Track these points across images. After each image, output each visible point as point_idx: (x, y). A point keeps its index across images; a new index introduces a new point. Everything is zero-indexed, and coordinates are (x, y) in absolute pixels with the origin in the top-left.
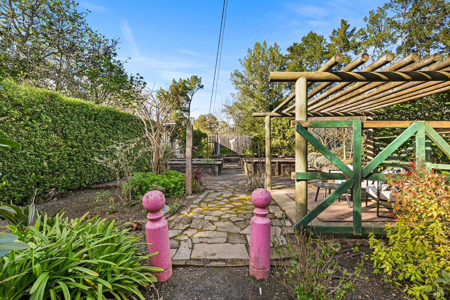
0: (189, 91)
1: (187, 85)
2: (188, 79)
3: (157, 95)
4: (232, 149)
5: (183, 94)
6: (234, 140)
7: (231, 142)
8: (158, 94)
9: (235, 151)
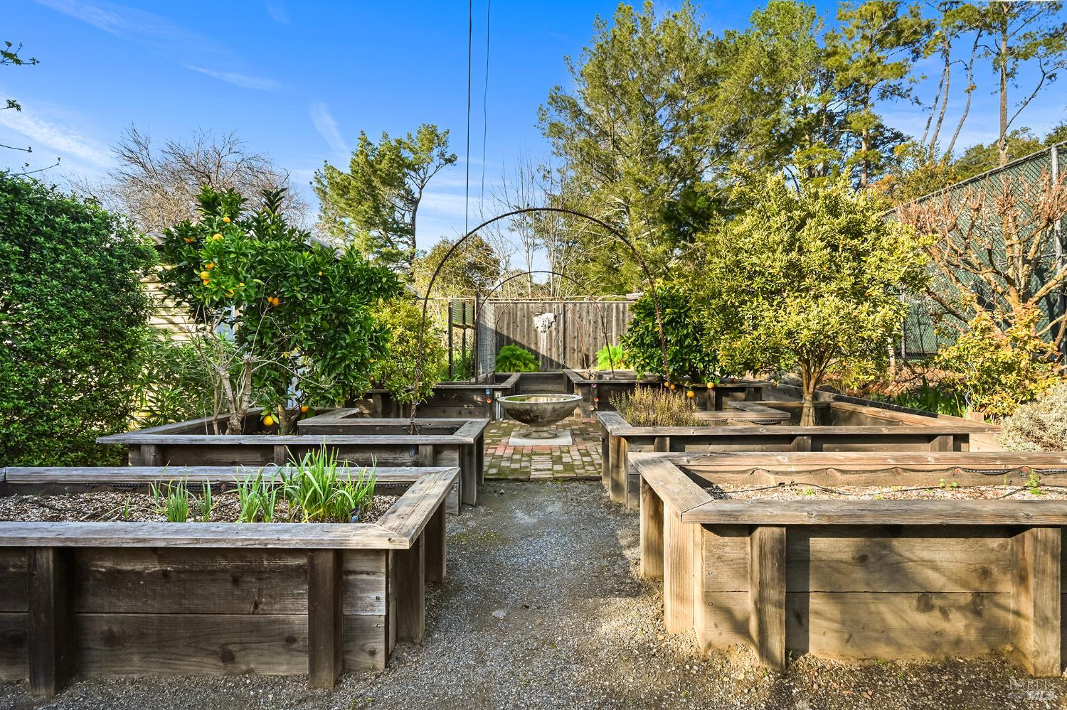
0: (413, 173)
1: (406, 154)
2: (409, 136)
3: (315, 184)
4: (543, 350)
5: (391, 181)
6: (551, 316)
7: (538, 322)
8: (319, 181)
9: (554, 358)
